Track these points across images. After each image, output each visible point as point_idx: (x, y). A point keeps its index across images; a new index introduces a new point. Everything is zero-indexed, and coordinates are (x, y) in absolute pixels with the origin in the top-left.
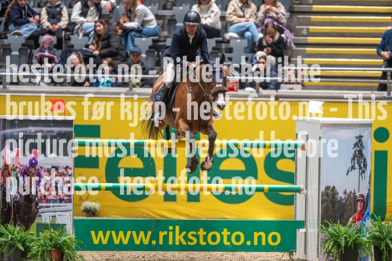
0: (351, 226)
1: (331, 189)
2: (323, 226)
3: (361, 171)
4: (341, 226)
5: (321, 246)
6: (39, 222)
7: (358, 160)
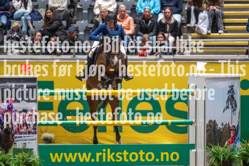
0: (226, 147)
1: (212, 122)
2: (208, 147)
3: (233, 110)
4: (220, 147)
5: (206, 161)
6: (14, 147)
7: (231, 102)
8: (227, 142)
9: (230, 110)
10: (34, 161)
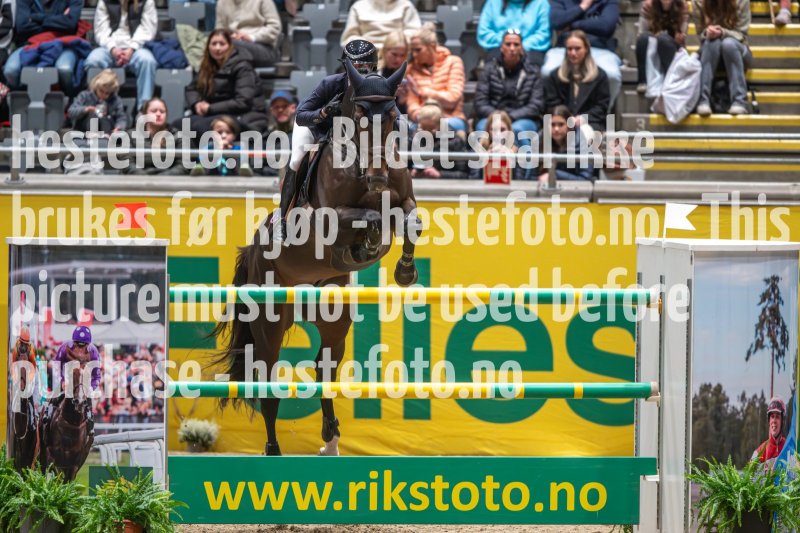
0: (755, 468)
1: (712, 390)
2: (696, 469)
3: (776, 352)
4: (734, 470)
5: (692, 511)
6: (94, 463)
7: (769, 328)
8: (755, 455)
9: (766, 354)
10: (154, 504)
